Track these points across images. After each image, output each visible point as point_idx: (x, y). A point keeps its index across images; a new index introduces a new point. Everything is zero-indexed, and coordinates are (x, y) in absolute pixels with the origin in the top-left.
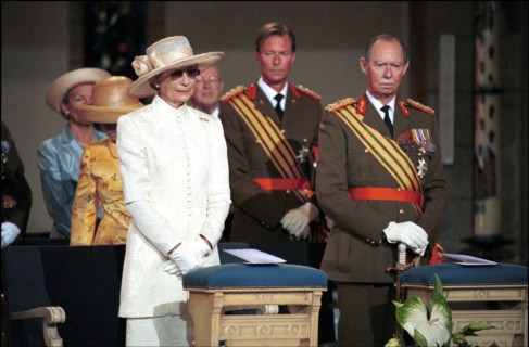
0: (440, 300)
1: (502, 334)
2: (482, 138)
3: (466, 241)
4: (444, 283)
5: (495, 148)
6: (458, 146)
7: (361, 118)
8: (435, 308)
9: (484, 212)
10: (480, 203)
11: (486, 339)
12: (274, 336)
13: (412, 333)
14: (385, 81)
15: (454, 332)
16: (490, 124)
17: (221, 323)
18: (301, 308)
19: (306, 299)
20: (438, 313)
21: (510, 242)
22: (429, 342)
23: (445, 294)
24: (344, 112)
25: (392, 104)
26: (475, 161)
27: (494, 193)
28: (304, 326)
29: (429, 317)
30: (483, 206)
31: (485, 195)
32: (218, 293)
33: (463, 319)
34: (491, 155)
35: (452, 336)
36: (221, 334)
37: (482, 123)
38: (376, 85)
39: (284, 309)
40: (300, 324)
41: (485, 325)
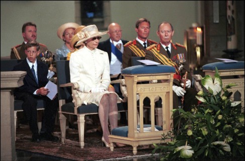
0: (217, 76)
1: (240, 87)
2: (229, 13)
3: (224, 51)
4: (219, 69)
5: (234, 16)
6: (220, 16)
7: (159, 51)
8: (216, 79)
9: (231, 40)
10: (229, 37)
11: (234, 89)
12: (157, 91)
13: (207, 89)
14: (166, 37)
15: (223, 87)
16: (232, 7)
17: (137, 87)
18: (166, 81)
19: (168, 77)
20: (217, 81)
21: (241, 51)
22: (214, 91)
23: (219, 73)
24: (153, 49)
25: (169, 46)
26: (227, 21)
27: (234, 33)
28: (168, 87)
29: (213, 82)
30: (230, 38)
31: (231, 34)
32: (136, 76)
33: (226, 82)
34: (233, 19)
35: (222, 89)
36: (137, 91)
37: (229, 7)
38: (163, 39)
39: (159, 81)
40: (166, 87)
41: (234, 84)
